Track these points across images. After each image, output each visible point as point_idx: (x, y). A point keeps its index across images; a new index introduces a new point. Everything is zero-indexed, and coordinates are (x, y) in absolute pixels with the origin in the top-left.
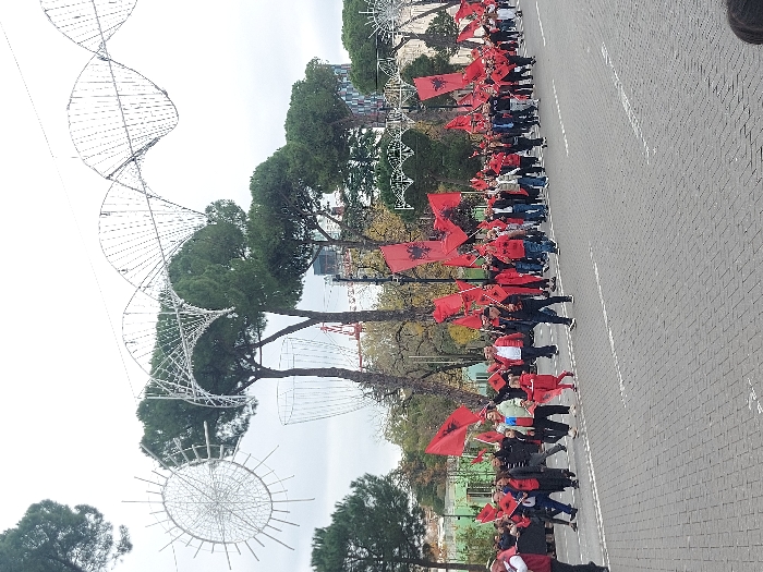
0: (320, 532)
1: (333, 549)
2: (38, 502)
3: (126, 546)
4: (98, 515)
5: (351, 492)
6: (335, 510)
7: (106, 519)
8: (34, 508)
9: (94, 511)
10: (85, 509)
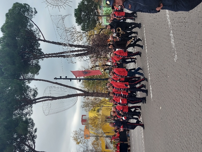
0: (76, 10)
1: (79, 13)
2: (15, 3)
3: (36, 12)
4: (29, 6)
6: (78, 5)
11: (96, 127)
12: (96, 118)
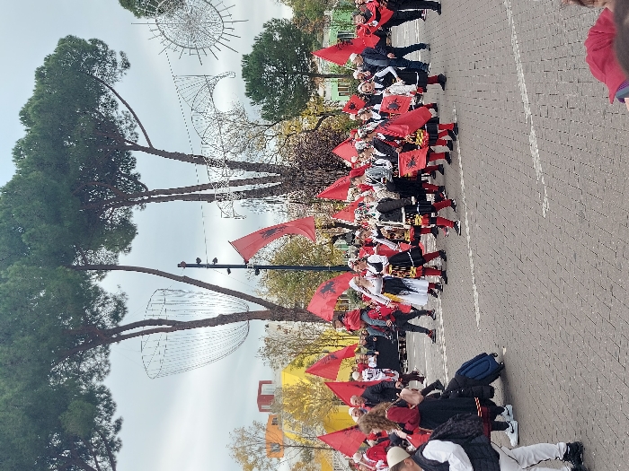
0: (246, 57)
1: (255, 67)
2: (64, 37)
3: (127, 65)
4: (105, 46)
5: (264, 30)
6: (254, 42)
7: (110, 48)
8: (62, 41)
9: (101, 42)
10: (95, 41)
11: (306, 417)
12: (305, 389)
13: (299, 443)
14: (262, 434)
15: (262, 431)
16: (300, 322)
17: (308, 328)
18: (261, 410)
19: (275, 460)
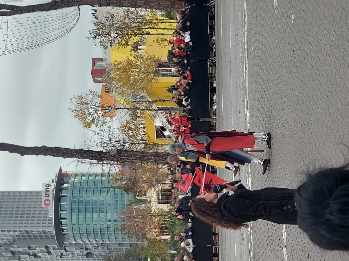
11: (132, 86)
12: (131, 64)
13: (128, 106)
14: (97, 100)
15: (97, 97)
16: (124, 8)
17: (132, 13)
18: (95, 81)
19: (108, 119)
